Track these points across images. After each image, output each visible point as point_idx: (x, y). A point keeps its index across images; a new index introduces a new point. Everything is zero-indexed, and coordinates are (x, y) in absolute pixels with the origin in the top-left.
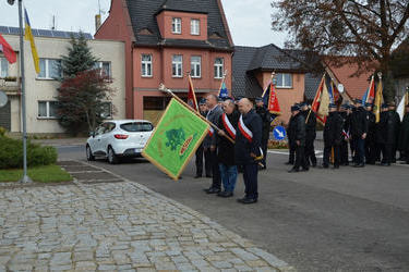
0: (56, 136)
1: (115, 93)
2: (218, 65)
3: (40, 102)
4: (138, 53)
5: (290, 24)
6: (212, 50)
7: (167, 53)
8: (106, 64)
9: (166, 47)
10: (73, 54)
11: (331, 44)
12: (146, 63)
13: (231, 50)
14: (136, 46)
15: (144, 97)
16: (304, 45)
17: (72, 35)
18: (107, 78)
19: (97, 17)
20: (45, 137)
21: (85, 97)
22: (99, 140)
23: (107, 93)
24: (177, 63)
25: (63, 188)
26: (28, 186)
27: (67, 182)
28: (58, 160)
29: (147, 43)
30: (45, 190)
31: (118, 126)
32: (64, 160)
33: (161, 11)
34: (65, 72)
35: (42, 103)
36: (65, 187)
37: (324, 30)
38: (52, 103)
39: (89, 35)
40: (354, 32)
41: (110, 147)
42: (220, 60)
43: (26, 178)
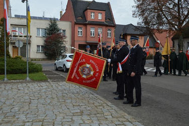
0: (43, 59)
1: (67, 43)
2: (109, 32)
3: (37, 46)
4: (76, 27)
5: (140, 15)
6: (107, 26)
7: (88, 27)
8: (64, 31)
9: (88, 24)
10: (51, 26)
11: (156, 24)
12: (80, 31)
13: (115, 26)
14: (76, 24)
15: (79, 45)
16: (145, 24)
17: (51, 19)
18: (64, 36)
19: (61, 12)
20: (39, 60)
21: (55, 44)
22: (60, 62)
23: (64, 43)
24: (93, 30)
25: (43, 84)
26: (28, 82)
27: (45, 80)
28: (43, 70)
29: (80, 23)
30: (35, 85)
31: (68, 56)
32: (45, 70)
33: (87, 9)
34: (48, 34)
35: (38, 46)
36: (44, 83)
37: (154, 18)
38: (42, 46)
39: (57, 19)
40: (167, 19)
41: (64, 65)
42: (109, 30)
43: (28, 78)
